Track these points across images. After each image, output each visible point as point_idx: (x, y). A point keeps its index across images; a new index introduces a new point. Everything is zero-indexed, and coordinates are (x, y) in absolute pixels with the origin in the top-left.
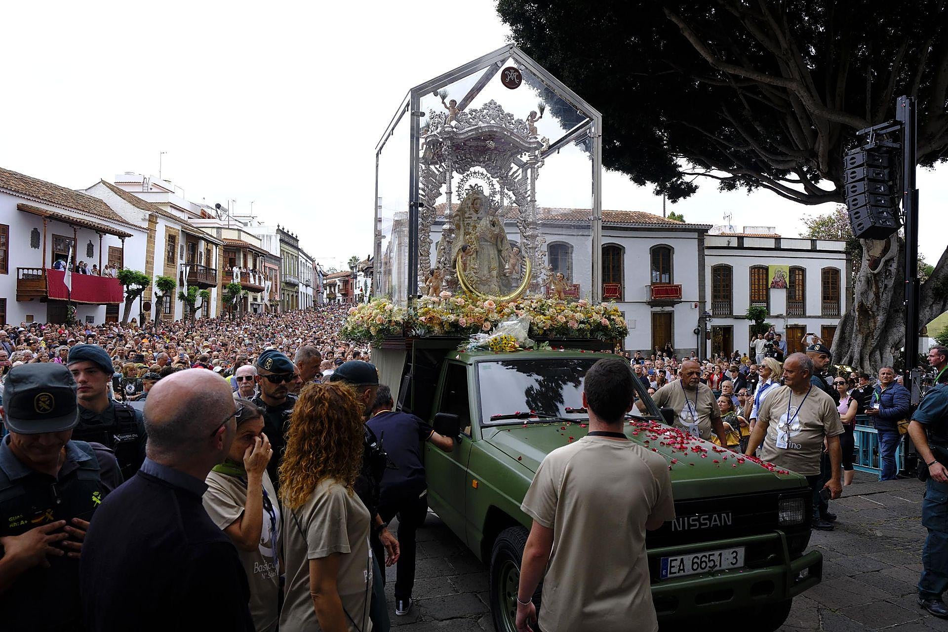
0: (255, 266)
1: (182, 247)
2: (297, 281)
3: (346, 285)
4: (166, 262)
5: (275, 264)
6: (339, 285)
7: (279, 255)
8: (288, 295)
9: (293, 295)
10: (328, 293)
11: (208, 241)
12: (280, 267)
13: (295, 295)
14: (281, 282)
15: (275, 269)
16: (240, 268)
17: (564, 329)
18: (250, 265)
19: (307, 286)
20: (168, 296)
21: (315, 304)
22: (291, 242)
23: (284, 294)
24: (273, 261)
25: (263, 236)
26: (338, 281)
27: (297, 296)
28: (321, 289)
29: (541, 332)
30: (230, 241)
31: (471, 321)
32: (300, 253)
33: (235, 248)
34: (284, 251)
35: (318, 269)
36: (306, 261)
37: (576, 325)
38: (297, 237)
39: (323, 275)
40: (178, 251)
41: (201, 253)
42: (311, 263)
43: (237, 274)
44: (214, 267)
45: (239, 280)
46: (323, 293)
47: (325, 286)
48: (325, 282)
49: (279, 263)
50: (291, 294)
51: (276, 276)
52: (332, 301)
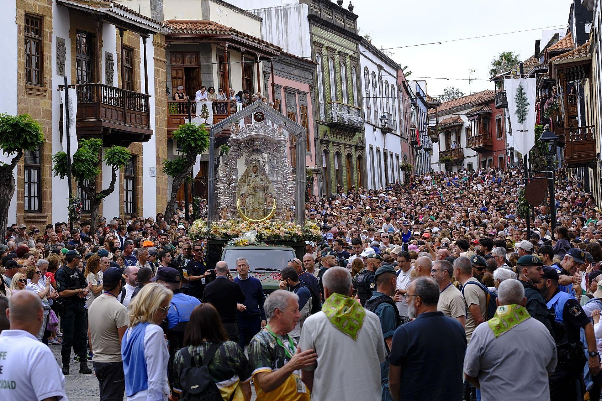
0: (248, 85)
1: (61, 44)
2: (361, 120)
3: (485, 125)
4: (23, 84)
5: (299, 78)
6: (468, 129)
7: (307, 55)
8: (338, 154)
9: (349, 156)
10: (443, 149)
11: (123, 26)
12: (313, 86)
13: (355, 154)
14: (318, 123)
15: (299, 92)
16: (211, 90)
17: (277, 236)
18: (237, 85)
19: (385, 131)
20: (34, 168)
21: (407, 176)
22: (339, 21)
23: (326, 152)
24: (295, 71)
25: (268, 11)
26: (464, 119)
27: (360, 158)
28: (424, 140)
29: (266, 238)
30: (185, 26)
31: (233, 232)
32: (362, 49)
33: (197, 43)
34: (321, 45)
35: (414, 89)
36: (380, 68)
37: (284, 234)
38: (351, 8)
39: (429, 106)
40: (51, 52)
41: (109, 57)
42: (394, 73)
43: (205, 107)
44: (143, 92)
45: (210, 120)
46: (429, 150)
47: (433, 133)
48: (432, 123)
49: (307, 75)
50: (344, 152)
51: (304, 109)
52: (455, 170)
